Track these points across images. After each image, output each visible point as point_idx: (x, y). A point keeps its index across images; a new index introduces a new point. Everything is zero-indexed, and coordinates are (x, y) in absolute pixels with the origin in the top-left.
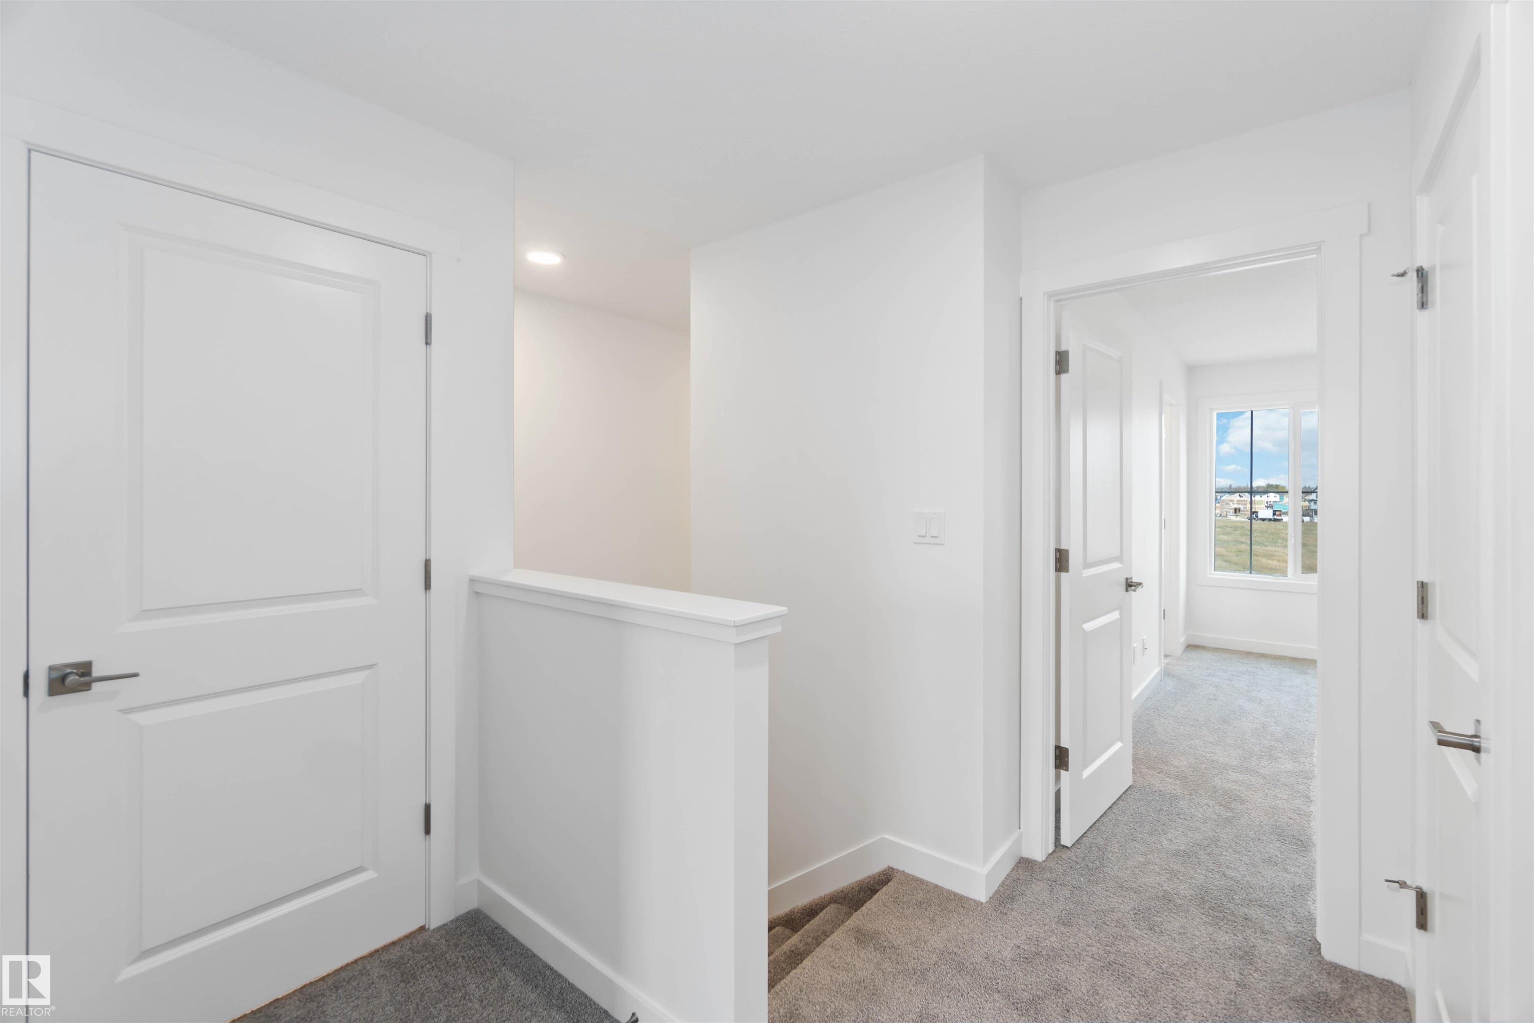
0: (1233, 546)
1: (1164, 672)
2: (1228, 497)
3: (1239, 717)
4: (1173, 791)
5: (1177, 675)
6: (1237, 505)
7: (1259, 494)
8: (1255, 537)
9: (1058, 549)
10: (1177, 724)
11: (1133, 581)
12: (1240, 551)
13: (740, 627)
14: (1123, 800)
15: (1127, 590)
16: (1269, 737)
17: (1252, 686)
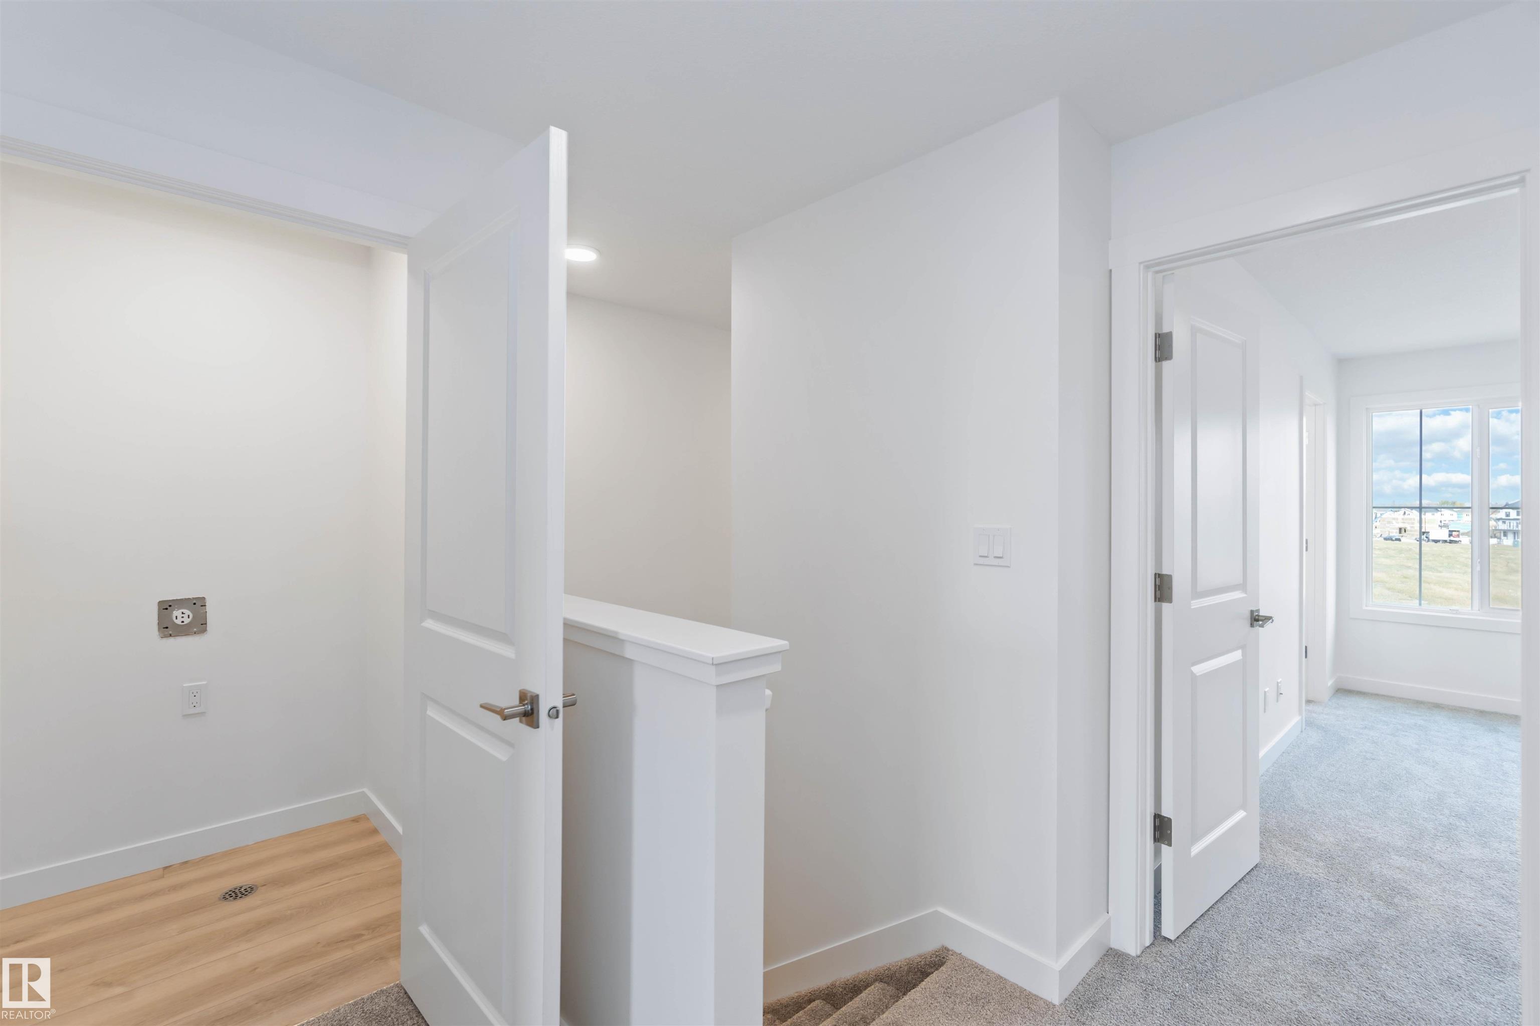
0: (1398, 571)
1: (1306, 721)
2: (1390, 515)
3: (1406, 784)
4: (1315, 876)
5: (1324, 726)
6: (1402, 524)
7: (1430, 512)
8: (1426, 561)
9: (1159, 574)
10: (1322, 788)
11: (1261, 614)
12: (1405, 577)
13: (721, 665)
14: (1247, 883)
15: (1252, 625)
16: (1446, 812)
17: (1424, 744)
